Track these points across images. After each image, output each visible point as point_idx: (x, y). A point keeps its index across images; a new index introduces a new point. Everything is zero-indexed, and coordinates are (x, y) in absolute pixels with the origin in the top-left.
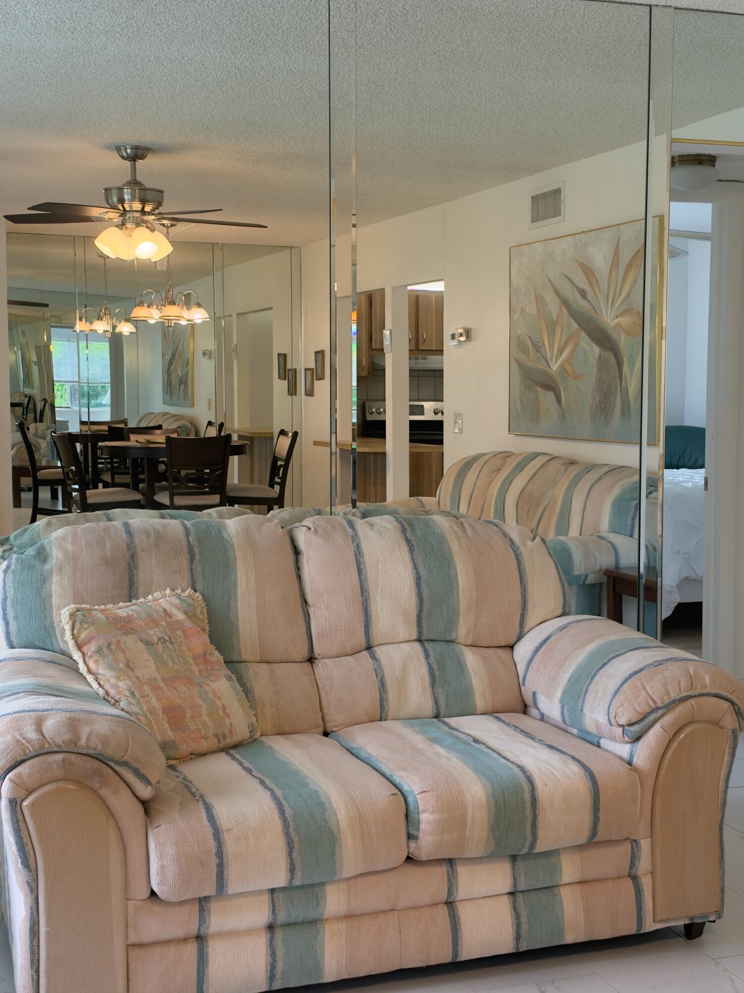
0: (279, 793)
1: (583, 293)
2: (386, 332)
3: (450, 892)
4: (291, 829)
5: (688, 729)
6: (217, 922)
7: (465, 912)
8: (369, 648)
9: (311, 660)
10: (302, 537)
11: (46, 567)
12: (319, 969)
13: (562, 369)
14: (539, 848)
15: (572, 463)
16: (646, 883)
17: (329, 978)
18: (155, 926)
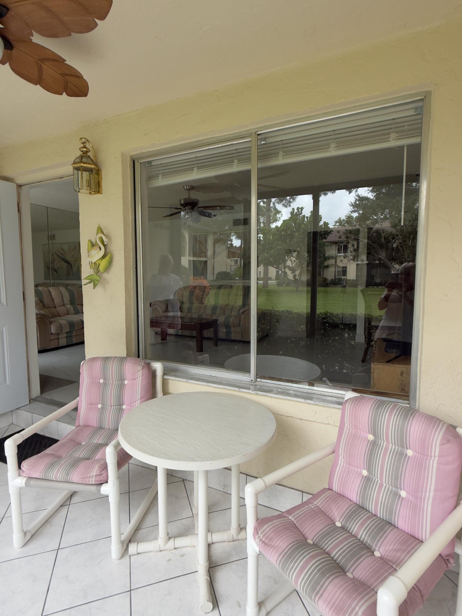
6: (60, 336)
9: (55, 307)
13: (58, 267)
17: (74, 343)
18: (53, 337)
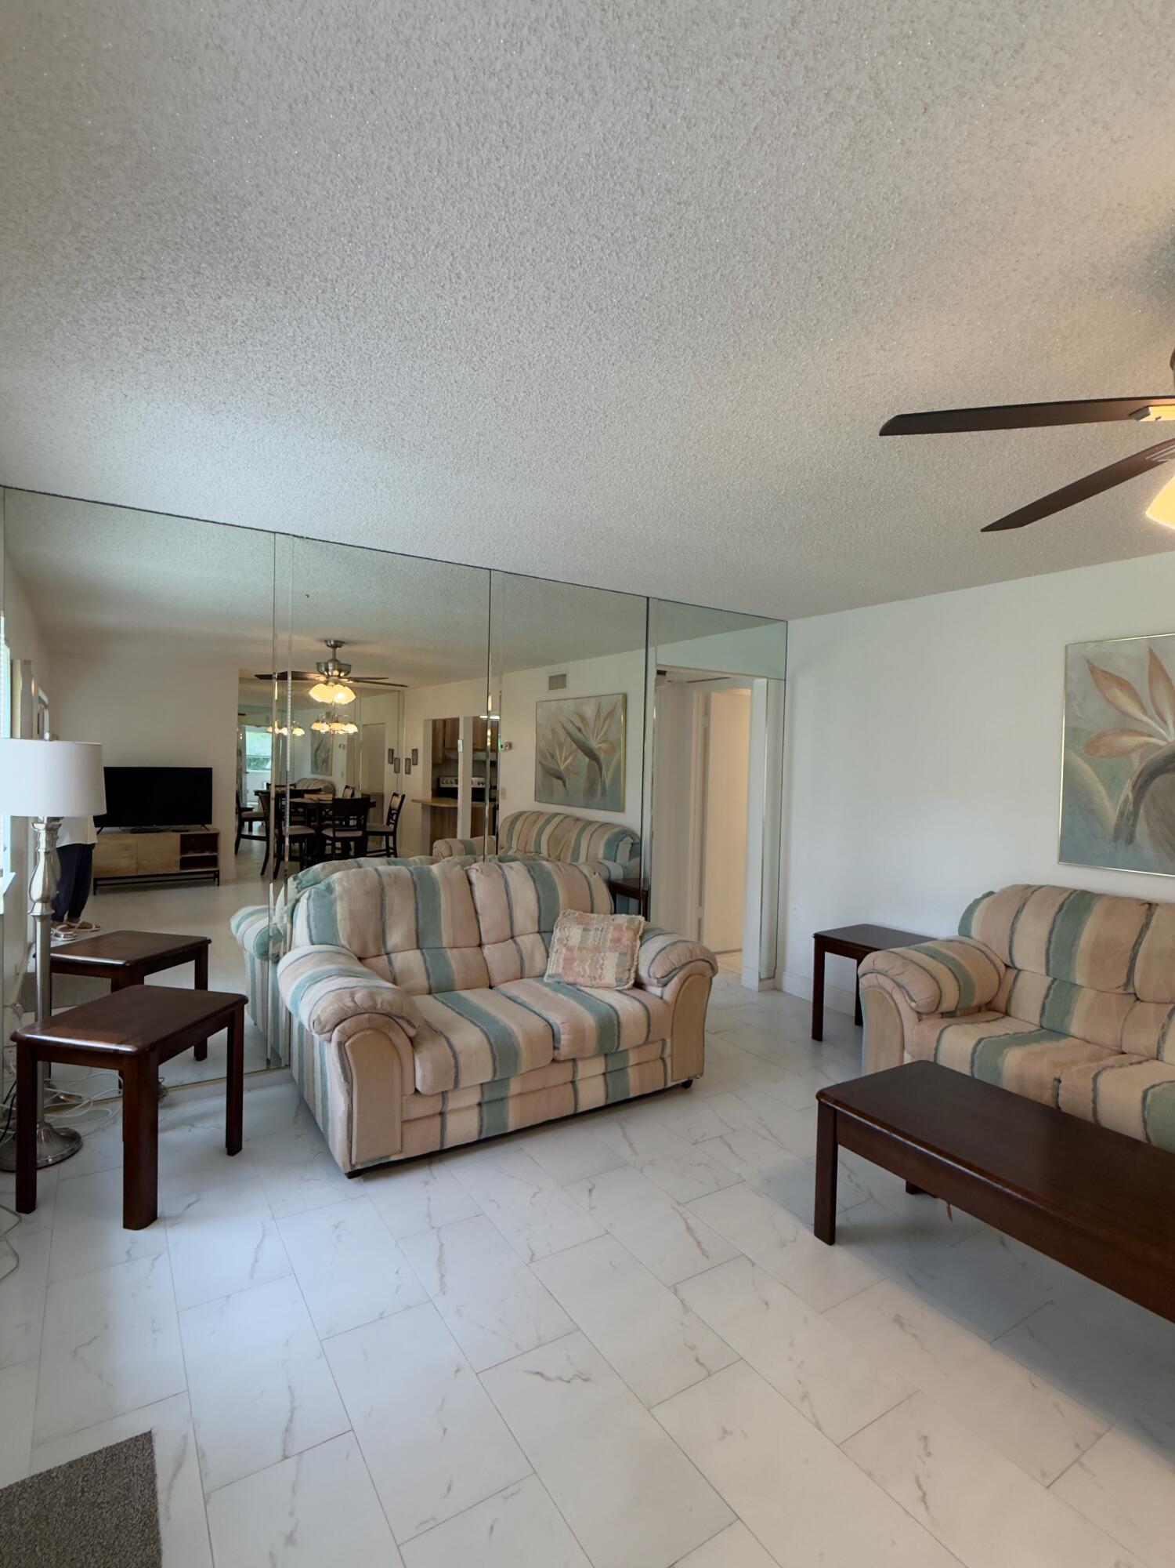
0: (485, 1028)
1: (579, 730)
2: (460, 742)
3: (574, 1076)
4: (495, 1050)
5: (690, 979)
6: (452, 1104)
7: (581, 1086)
8: (512, 937)
9: (480, 945)
10: (474, 876)
11: (333, 896)
12: (505, 1125)
13: (567, 768)
14: (621, 1049)
15: (577, 819)
16: (668, 1061)
17: (510, 1129)
18: (417, 1109)
